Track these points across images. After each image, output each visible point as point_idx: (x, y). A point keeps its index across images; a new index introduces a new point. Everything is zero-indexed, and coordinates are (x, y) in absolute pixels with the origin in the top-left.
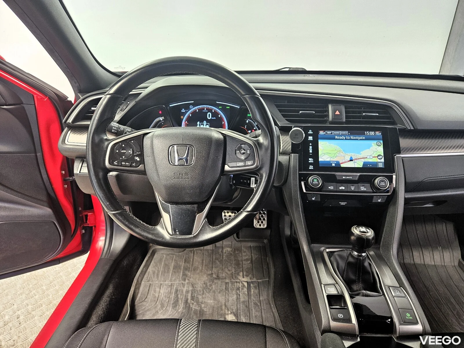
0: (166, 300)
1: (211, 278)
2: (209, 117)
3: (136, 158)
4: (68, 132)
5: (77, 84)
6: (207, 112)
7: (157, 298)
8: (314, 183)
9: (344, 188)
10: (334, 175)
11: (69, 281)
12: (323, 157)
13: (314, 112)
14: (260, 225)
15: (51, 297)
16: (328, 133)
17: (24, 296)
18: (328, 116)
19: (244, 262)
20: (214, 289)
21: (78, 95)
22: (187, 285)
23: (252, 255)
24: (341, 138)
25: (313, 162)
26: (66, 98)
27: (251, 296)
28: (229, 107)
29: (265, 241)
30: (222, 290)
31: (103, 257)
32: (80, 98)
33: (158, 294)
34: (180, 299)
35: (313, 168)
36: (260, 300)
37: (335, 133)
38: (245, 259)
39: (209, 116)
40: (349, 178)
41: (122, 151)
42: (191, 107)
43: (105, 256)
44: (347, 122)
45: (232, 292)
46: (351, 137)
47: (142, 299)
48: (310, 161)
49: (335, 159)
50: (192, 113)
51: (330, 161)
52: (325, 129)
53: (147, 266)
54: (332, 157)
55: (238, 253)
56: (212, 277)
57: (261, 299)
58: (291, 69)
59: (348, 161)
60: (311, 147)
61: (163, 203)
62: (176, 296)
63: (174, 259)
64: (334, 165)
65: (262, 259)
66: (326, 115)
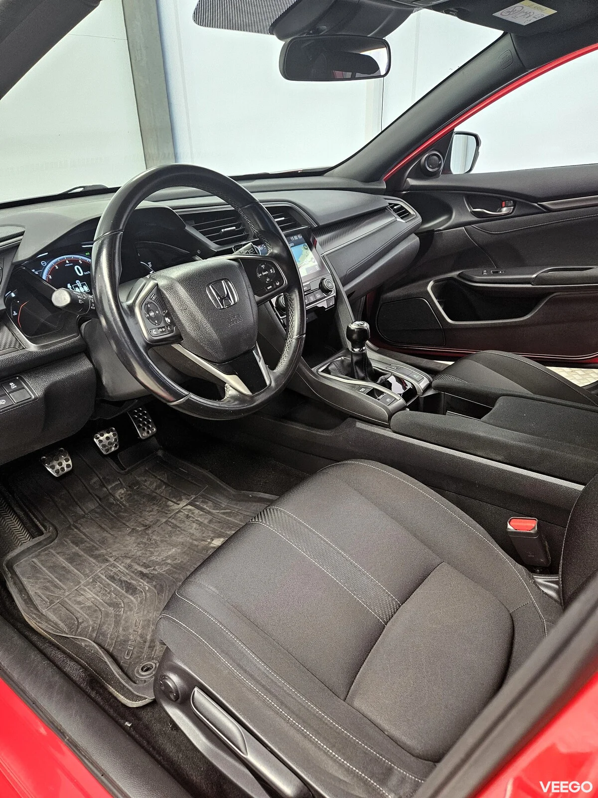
0: (111, 597)
1: (139, 533)
2: (80, 273)
3: (167, 320)
6: (73, 266)
7: (94, 606)
13: (235, 228)
14: (148, 433)
19: (158, 491)
20: (158, 538)
22: (118, 562)
27: (209, 511)
29: (160, 453)
30: (171, 533)
33: (89, 602)
34: (129, 580)
38: (154, 487)
39: (79, 271)
41: (151, 314)
45: (185, 524)
50: (51, 273)
53: (22, 590)
55: (138, 488)
56: (137, 531)
57: (224, 506)
62: (120, 583)
63: (55, 554)
65: (175, 475)
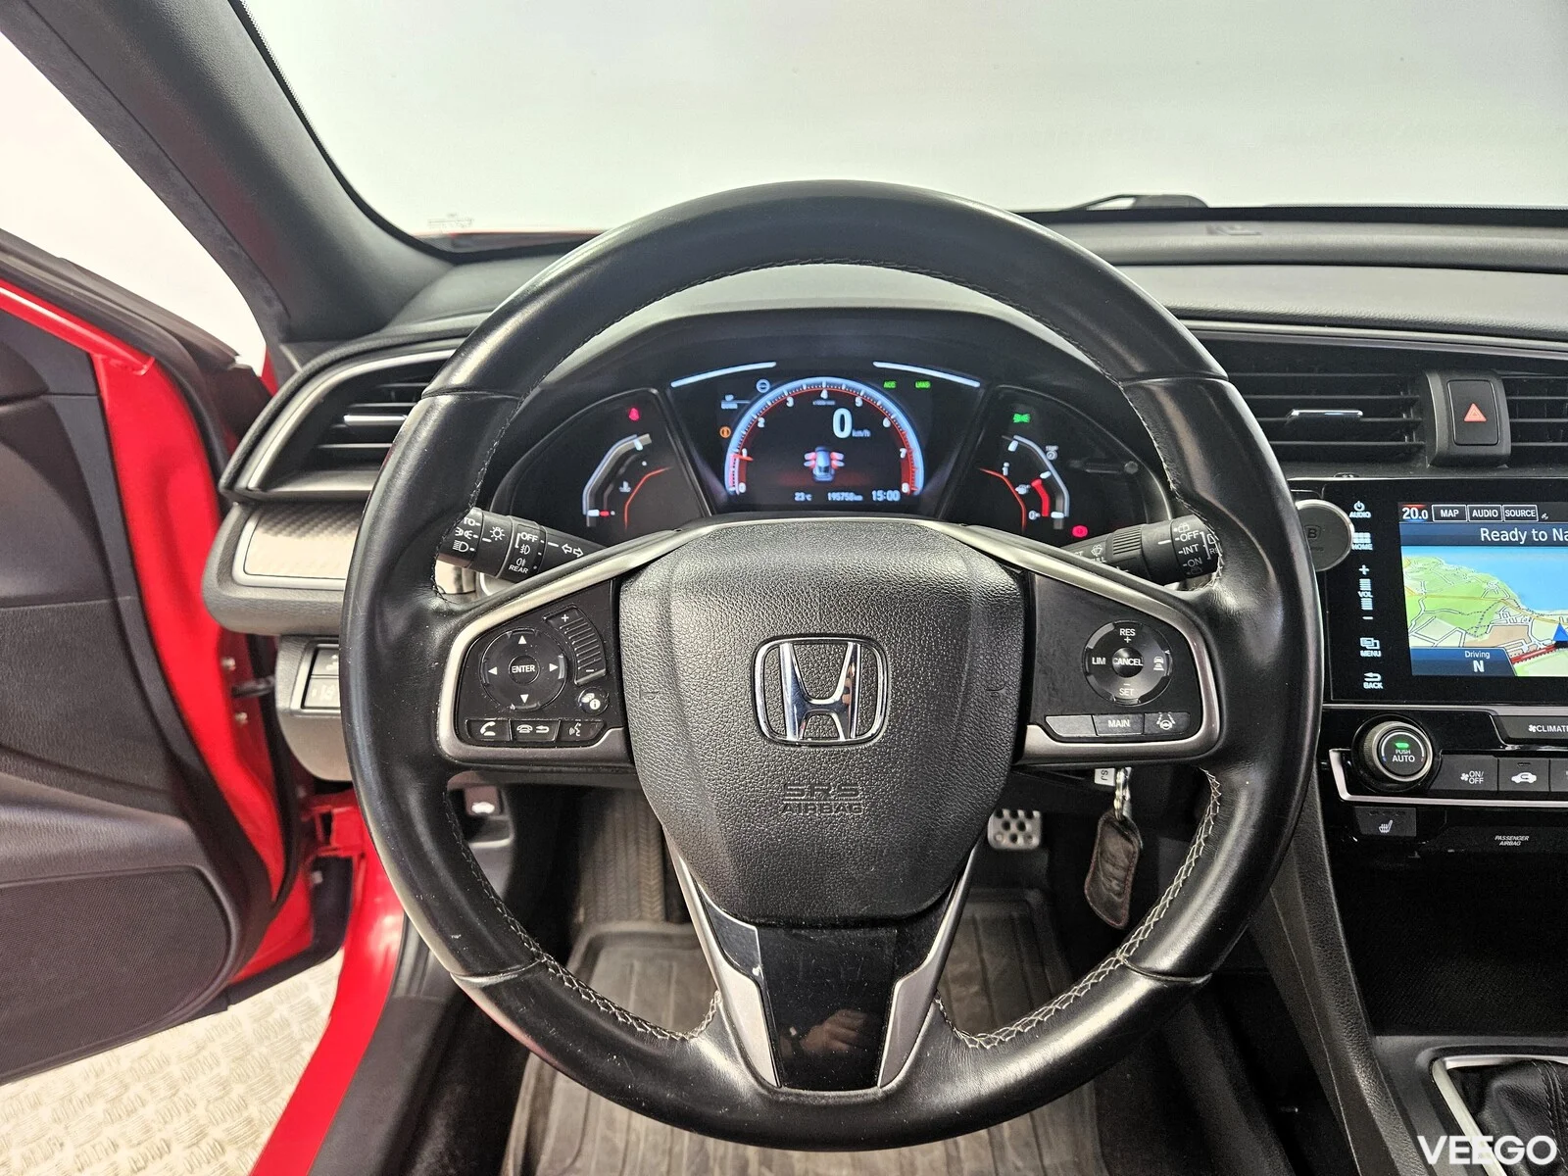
0: (658, 1164)
2: (842, 429)
3: (585, 700)
4: (246, 523)
5: (278, 307)
6: (834, 409)
7: (621, 1156)
8: (1395, 759)
9: (1532, 778)
10: (1485, 715)
11: (267, 1043)
12: (1428, 634)
13: (1360, 413)
14: (1014, 838)
15: (200, 1110)
16: (1443, 514)
17: (99, 1108)
18: (1426, 428)
21: (280, 351)
23: (986, 956)
24: (1506, 536)
25: (1378, 654)
26: (229, 356)
27: (1002, 1147)
28: (926, 385)
29: (1033, 897)
31: (401, 991)
32: (293, 371)
33: (624, 1136)
34: (715, 1160)
35: (1380, 686)
36: (1043, 1167)
37: (1475, 513)
38: (956, 973)
39: (842, 425)
40: (1559, 729)
41: (518, 669)
42: (762, 385)
43: (408, 990)
44: (1517, 458)
46: (1555, 530)
47: (563, 1161)
48: (1365, 649)
49: (1486, 637)
50: (767, 414)
51: (1460, 651)
52: (1424, 493)
54: (1472, 631)
57: (1047, 1162)
58: (1145, 204)
59: (1549, 649)
60: (1365, 584)
61: (718, 917)
62: (697, 1148)
63: (673, 980)
64: (1482, 670)
65: (1025, 979)
66: (1407, 423)
